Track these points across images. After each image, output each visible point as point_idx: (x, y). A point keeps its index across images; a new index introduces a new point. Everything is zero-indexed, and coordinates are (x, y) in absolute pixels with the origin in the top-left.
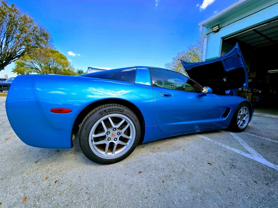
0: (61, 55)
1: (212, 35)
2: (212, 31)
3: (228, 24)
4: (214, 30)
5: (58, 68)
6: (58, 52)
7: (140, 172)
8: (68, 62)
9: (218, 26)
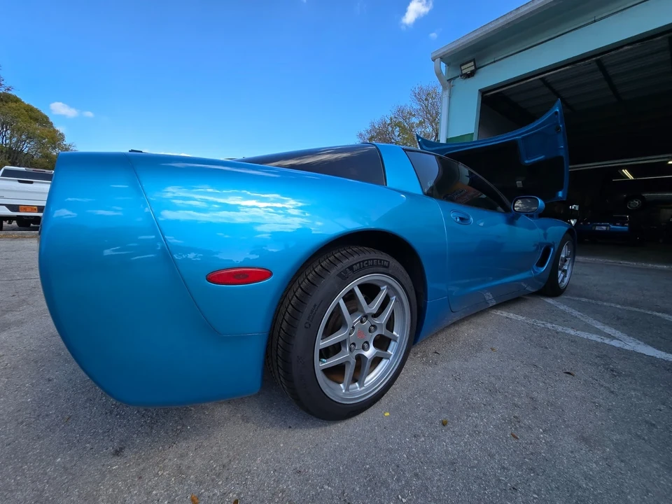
0: (30, 109)
1: (460, 83)
2: (459, 73)
3: (493, 60)
4: (464, 72)
5: (22, 151)
6: (17, 100)
7: (444, 424)
8: (56, 131)
9: (472, 63)
